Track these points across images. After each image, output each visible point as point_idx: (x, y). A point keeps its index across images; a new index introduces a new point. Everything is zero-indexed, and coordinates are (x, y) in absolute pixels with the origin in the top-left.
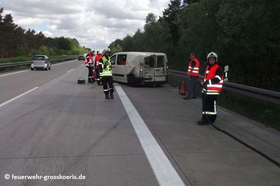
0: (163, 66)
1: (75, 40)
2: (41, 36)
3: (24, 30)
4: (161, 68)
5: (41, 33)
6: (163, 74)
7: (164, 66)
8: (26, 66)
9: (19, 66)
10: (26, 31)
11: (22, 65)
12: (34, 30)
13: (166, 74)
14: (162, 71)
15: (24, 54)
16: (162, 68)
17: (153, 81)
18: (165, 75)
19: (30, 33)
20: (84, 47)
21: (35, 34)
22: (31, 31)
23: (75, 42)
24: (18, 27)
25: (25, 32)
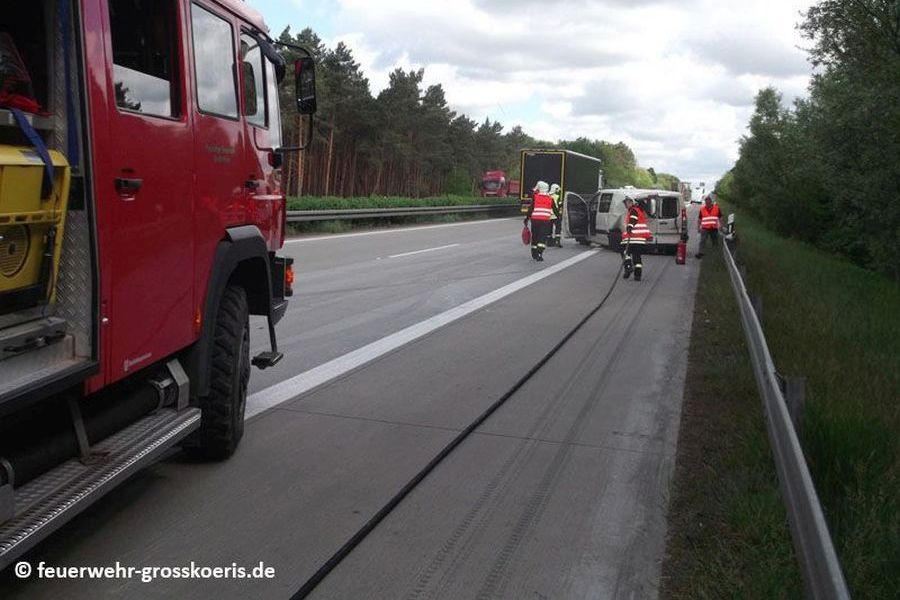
0: (675, 216)
1: (621, 149)
2: (517, 137)
3: (472, 125)
4: (671, 220)
5: (518, 130)
6: (675, 231)
7: (677, 216)
8: (457, 216)
9: (444, 214)
10: (480, 126)
11: (451, 214)
12: (498, 124)
13: (680, 231)
14: (673, 226)
15: (470, 190)
16: (673, 220)
17: (654, 242)
18: (678, 233)
19: (490, 131)
20: (651, 170)
21: (503, 133)
22: (492, 125)
23: (623, 155)
24: (458, 116)
25: (476, 129)
